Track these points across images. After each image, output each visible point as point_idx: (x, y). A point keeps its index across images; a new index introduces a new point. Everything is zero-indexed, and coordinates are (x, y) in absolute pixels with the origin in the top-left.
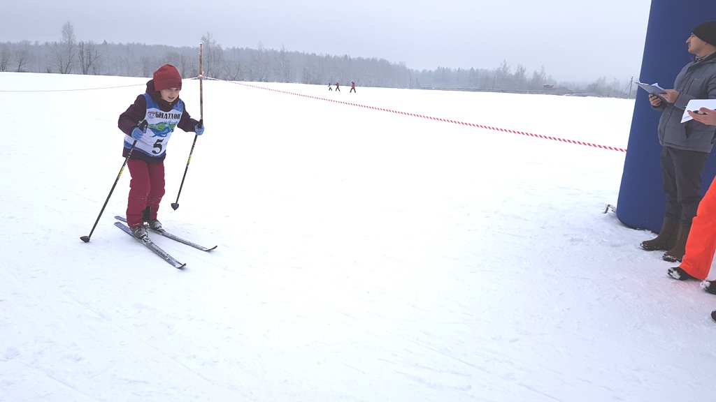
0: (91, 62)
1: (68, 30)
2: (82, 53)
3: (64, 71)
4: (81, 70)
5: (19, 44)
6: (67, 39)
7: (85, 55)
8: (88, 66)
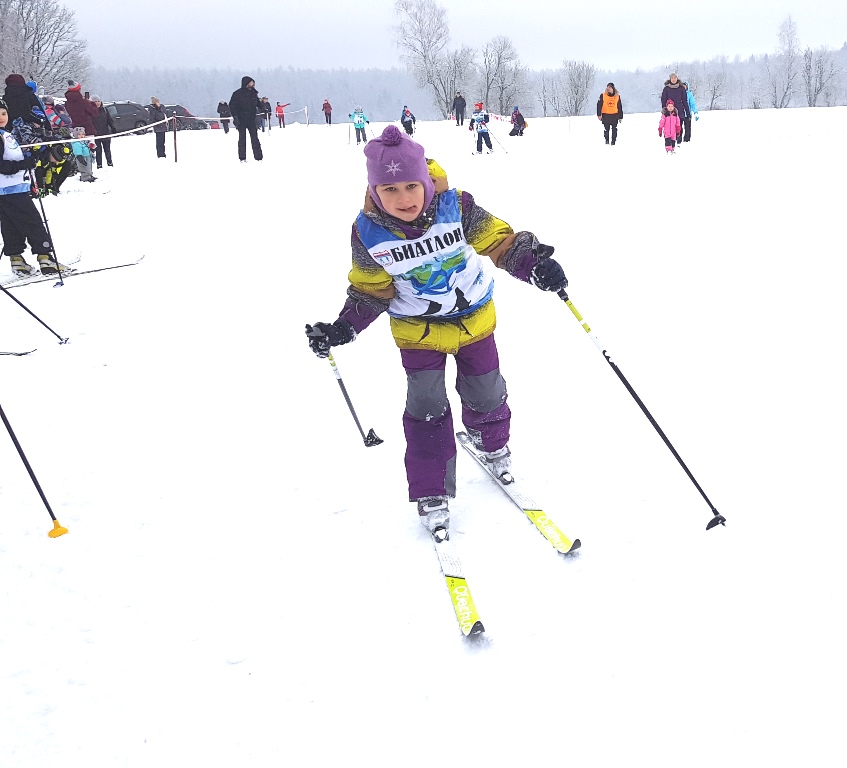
0: (822, 84)
1: (788, 30)
2: (808, 68)
3: (779, 103)
4: (806, 100)
5: (710, 62)
6: (787, 48)
7: (813, 72)
8: (818, 91)
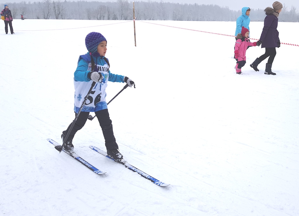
0: (60, 12)
2: (54, 7)
3: (46, 18)
4: (55, 17)
5: (20, 3)
7: (56, 8)
8: (59, 14)
